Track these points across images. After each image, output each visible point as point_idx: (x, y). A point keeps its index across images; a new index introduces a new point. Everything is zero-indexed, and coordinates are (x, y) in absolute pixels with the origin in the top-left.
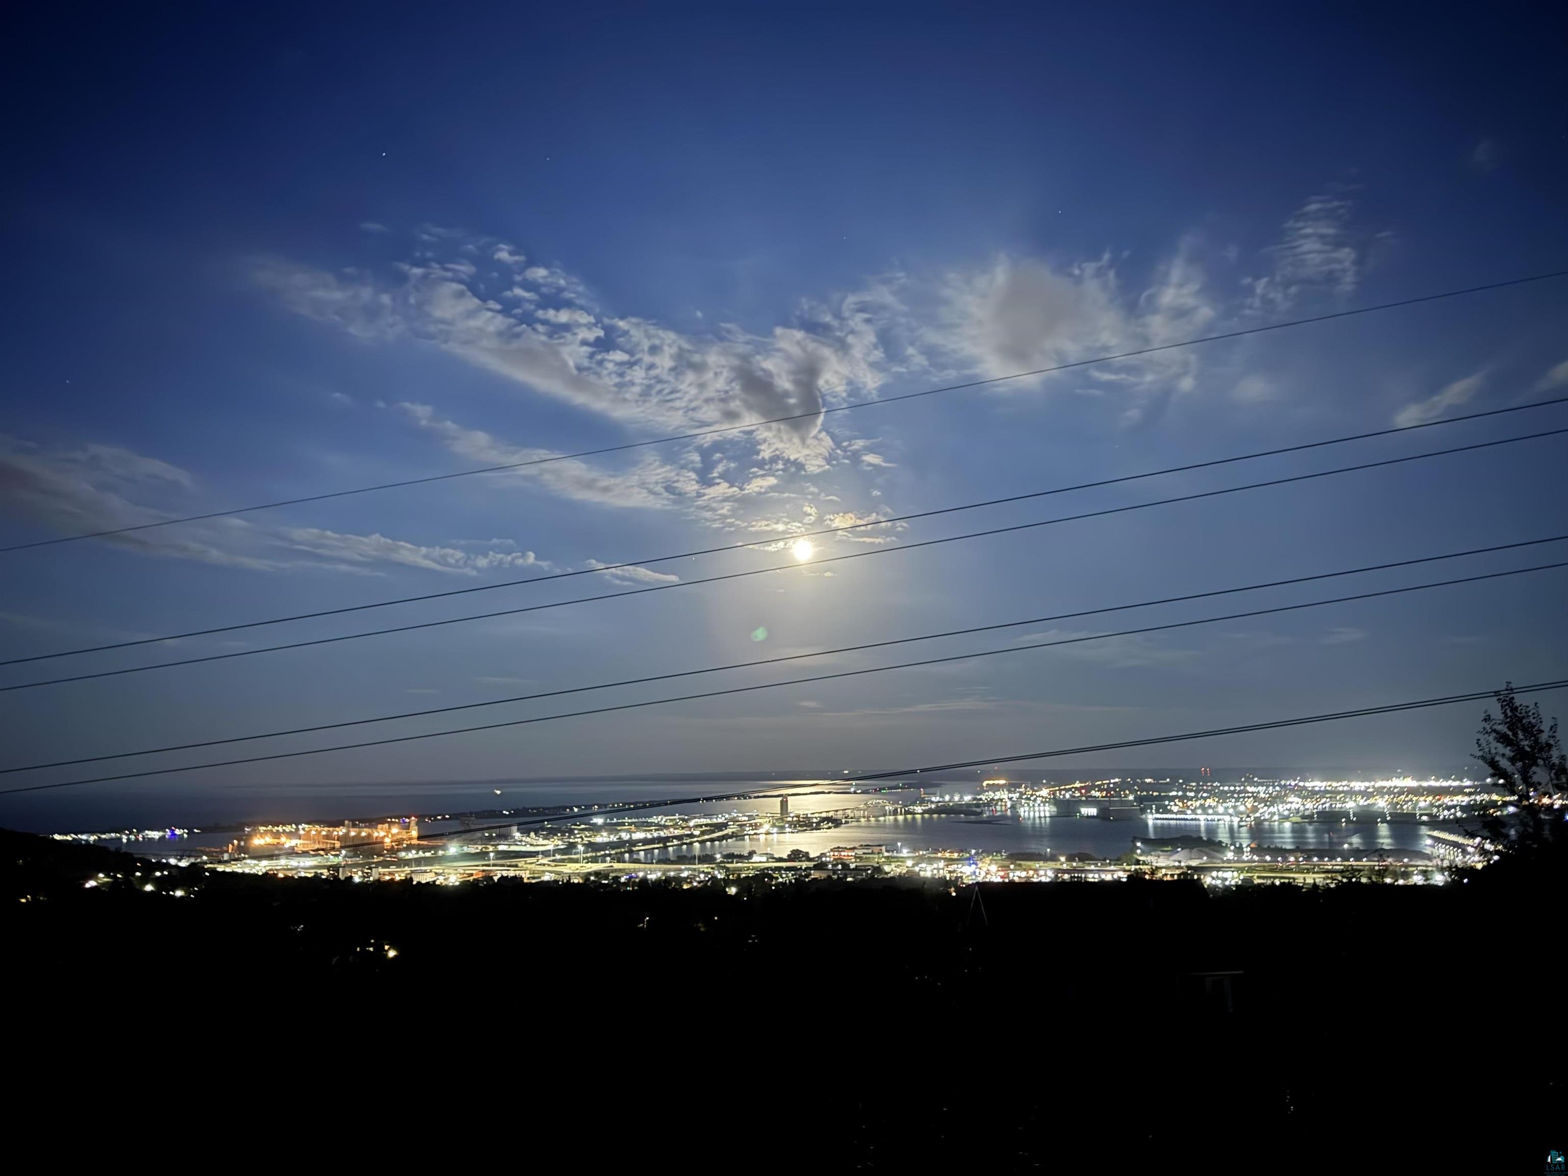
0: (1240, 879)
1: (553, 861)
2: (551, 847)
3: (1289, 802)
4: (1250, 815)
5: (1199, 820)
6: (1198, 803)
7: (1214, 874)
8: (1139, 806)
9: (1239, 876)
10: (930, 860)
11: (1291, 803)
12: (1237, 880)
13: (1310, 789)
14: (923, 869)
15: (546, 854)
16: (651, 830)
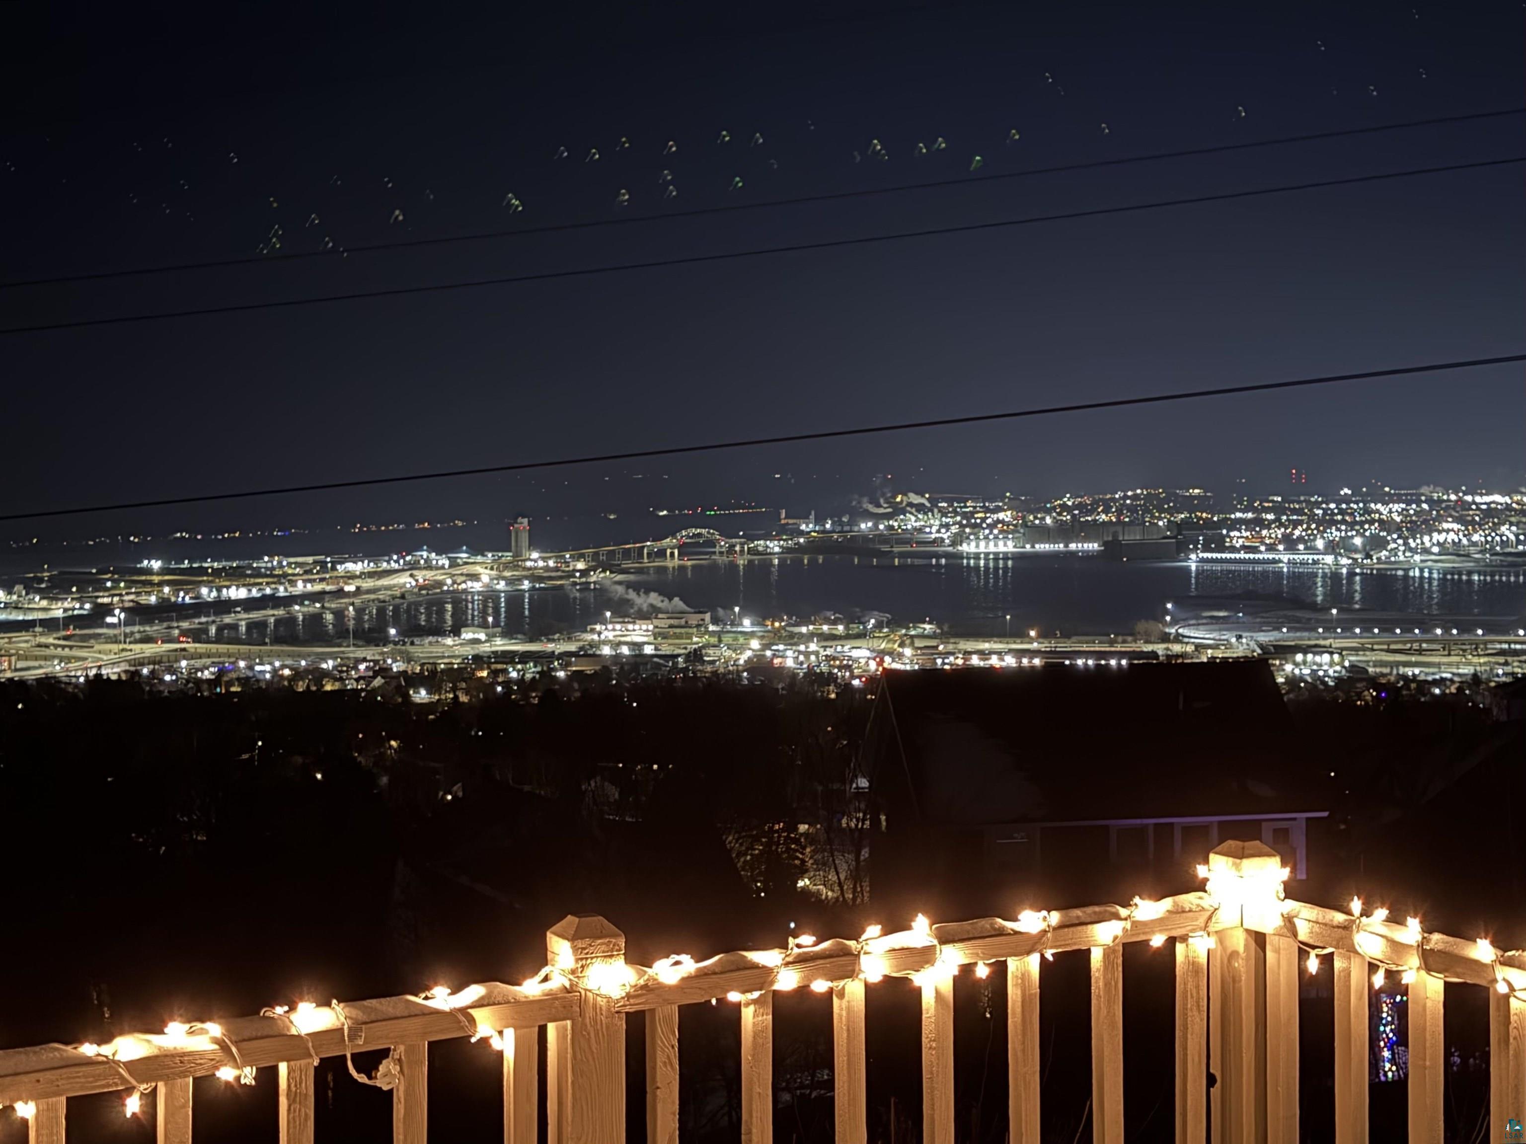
0: (1344, 667)
1: (66, 638)
2: (59, 614)
3: (1444, 530)
4: (1372, 553)
5: (1280, 561)
6: (1280, 532)
7: (1299, 657)
8: (1175, 537)
9: (1343, 660)
10: (792, 639)
11: (1448, 531)
12: (1338, 668)
13: (1484, 507)
14: (781, 654)
15: (50, 625)
16: (261, 584)
